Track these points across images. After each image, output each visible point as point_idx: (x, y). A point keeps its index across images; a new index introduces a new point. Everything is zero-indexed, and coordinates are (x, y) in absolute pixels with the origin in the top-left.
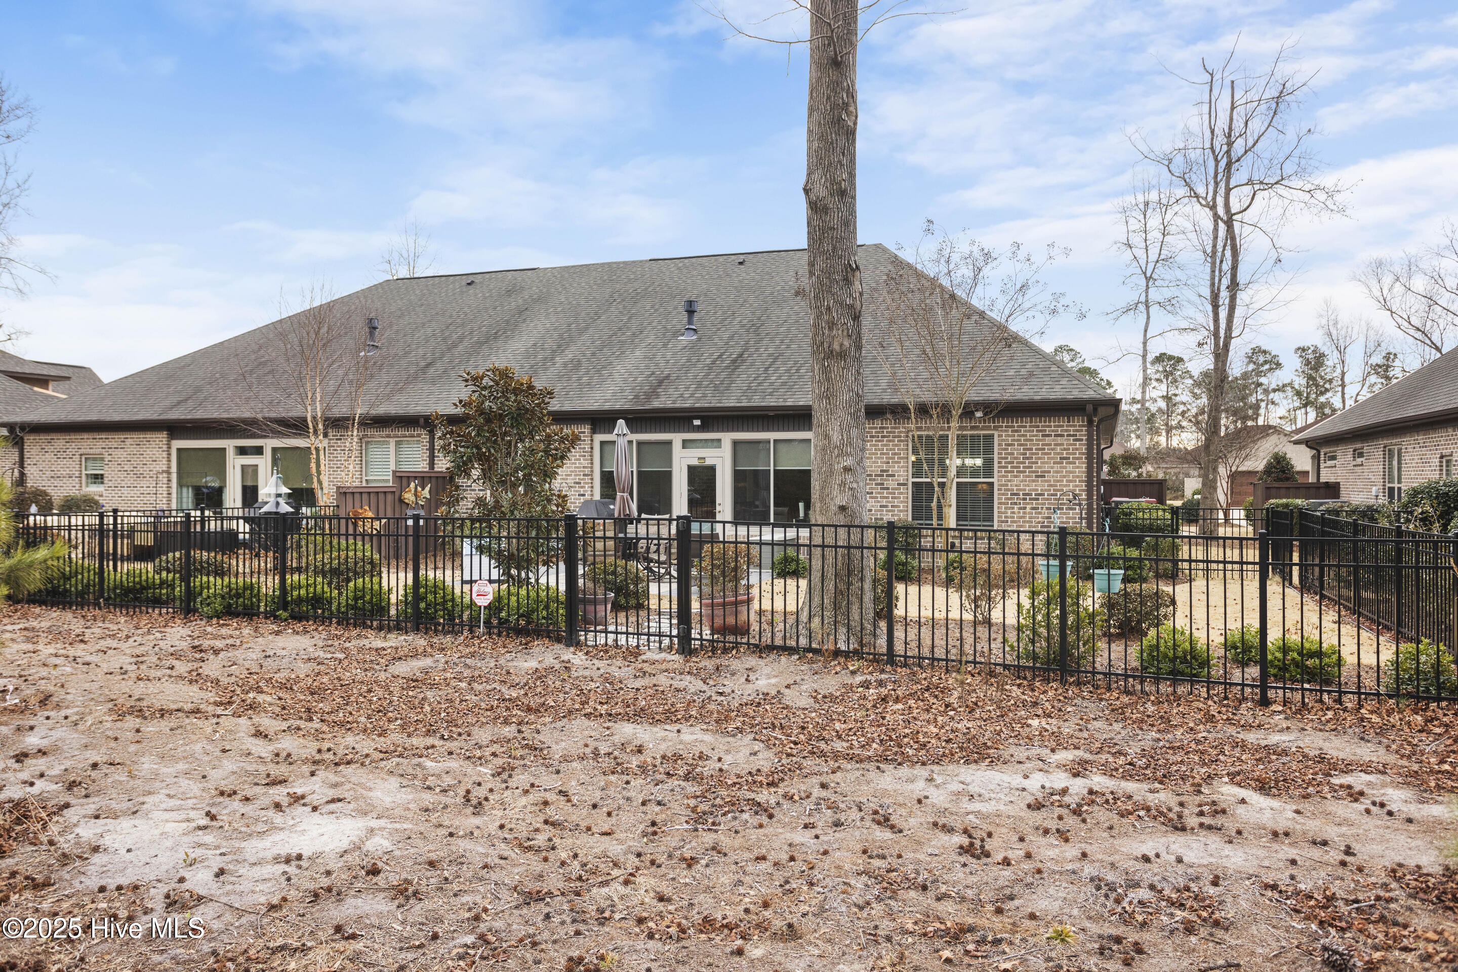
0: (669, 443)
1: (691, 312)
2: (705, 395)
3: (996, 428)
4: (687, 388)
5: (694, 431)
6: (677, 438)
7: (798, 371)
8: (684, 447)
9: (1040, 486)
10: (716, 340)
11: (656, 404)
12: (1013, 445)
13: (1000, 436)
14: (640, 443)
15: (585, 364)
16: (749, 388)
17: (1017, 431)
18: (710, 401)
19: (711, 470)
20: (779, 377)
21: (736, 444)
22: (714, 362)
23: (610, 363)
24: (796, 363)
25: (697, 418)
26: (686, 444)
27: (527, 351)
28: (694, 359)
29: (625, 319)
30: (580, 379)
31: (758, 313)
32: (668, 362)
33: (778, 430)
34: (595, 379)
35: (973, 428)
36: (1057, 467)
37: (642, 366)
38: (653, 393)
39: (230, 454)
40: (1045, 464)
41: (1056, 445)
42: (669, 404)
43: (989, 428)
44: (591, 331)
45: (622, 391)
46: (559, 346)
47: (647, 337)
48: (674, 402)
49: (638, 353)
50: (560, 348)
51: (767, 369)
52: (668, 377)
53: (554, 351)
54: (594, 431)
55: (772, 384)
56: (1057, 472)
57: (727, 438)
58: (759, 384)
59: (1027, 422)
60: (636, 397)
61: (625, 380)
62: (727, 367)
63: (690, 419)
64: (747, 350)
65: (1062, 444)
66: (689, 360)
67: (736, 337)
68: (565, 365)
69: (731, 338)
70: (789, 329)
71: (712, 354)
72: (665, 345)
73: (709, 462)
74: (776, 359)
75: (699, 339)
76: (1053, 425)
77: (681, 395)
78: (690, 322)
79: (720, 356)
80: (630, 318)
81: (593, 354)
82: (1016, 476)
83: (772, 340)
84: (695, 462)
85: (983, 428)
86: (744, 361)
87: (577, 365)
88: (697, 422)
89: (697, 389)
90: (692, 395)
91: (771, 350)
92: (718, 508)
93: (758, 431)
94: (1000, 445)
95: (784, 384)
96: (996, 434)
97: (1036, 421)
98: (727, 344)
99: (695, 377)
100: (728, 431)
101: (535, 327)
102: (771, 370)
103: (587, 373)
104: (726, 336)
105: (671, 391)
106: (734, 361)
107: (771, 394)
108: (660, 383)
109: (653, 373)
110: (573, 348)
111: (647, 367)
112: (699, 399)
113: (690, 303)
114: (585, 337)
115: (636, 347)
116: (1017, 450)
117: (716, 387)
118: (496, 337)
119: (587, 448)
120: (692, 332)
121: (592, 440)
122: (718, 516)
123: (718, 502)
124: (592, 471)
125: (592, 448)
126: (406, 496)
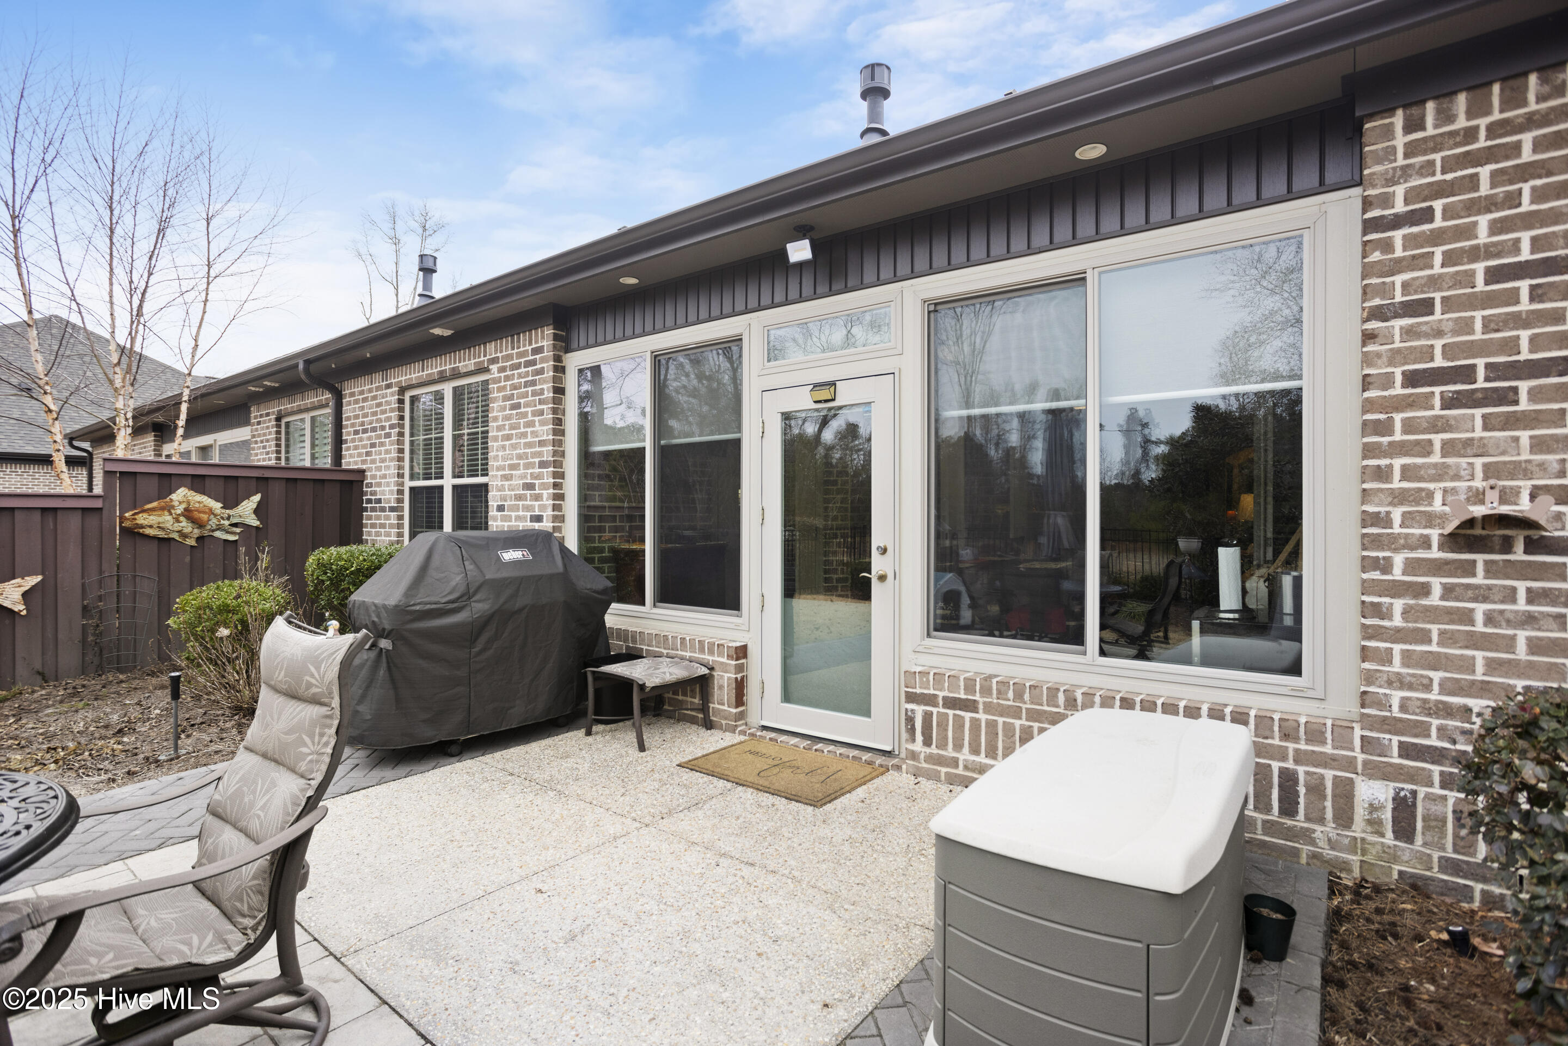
0: (732, 350)
1: (873, 92)
5: (800, 297)
6: (753, 329)
25: (801, 232)
33: (1123, 231)
54: (564, 343)
57: (910, 298)
73: (847, 397)
84: (802, 404)
88: (799, 251)
92: (878, 564)
93: (1030, 249)
100: (914, 273)
113: (872, 68)
119: (547, 389)
121: (560, 369)
122: (876, 587)
123: (878, 537)
124: (560, 454)
125: (559, 391)
126: (142, 519)
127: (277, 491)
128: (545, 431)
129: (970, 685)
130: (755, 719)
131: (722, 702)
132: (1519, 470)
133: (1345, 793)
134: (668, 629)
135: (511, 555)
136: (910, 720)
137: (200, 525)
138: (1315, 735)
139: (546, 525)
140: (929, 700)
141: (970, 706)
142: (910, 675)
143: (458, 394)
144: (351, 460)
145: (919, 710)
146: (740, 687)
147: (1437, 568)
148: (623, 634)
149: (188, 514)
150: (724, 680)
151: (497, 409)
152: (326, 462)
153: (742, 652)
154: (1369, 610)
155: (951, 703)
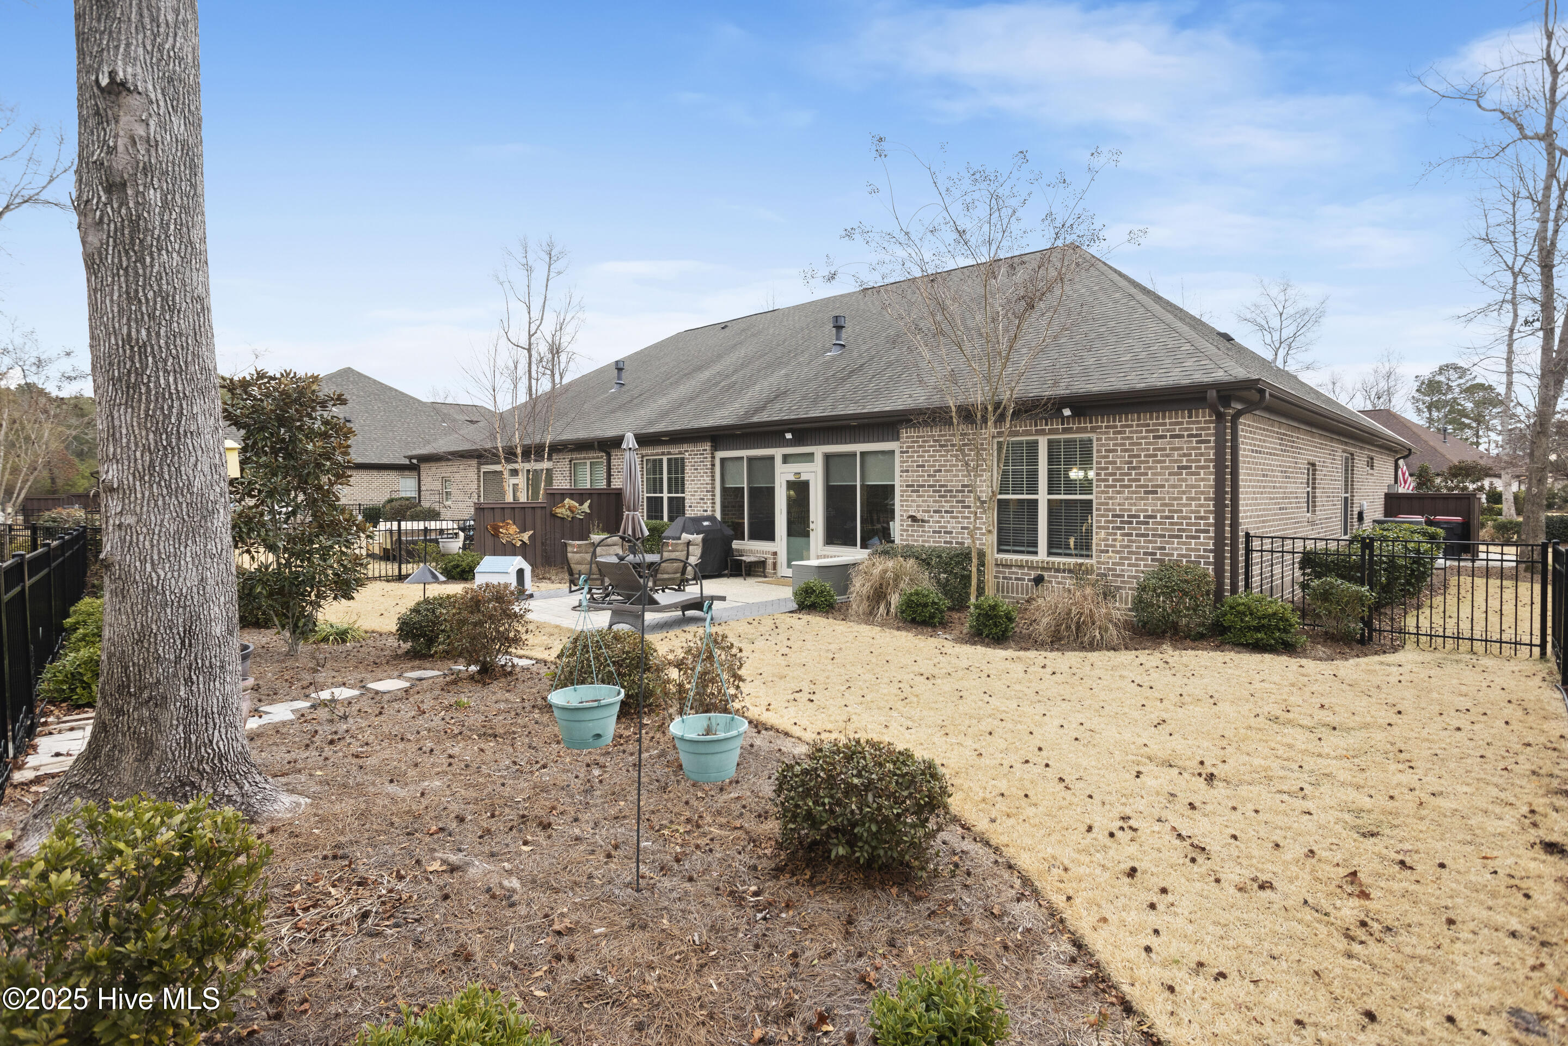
0: (771, 458)
1: (839, 328)
2: (799, 408)
3: (1093, 430)
4: (791, 402)
5: (789, 446)
6: (778, 453)
7: (900, 376)
8: (782, 462)
9: (1150, 505)
11: (755, 418)
12: (1116, 451)
13: (1099, 439)
14: (749, 460)
15: (737, 385)
17: (1120, 432)
18: (800, 412)
19: (806, 486)
20: (879, 383)
21: (828, 458)
22: (834, 374)
23: (755, 383)
25: (788, 431)
26: (786, 459)
27: (708, 378)
28: (821, 373)
29: (801, 342)
33: (864, 442)
34: (733, 398)
35: (1065, 431)
36: (1174, 479)
38: (762, 408)
39: (506, 474)
40: (1158, 475)
41: (1172, 449)
42: (764, 418)
43: (1084, 430)
44: (767, 356)
46: (734, 372)
47: (803, 356)
49: (783, 371)
51: (874, 377)
53: (727, 376)
54: (715, 448)
55: (865, 391)
56: (1174, 486)
57: (819, 451)
58: (855, 392)
59: (1133, 420)
60: (747, 412)
61: (751, 398)
63: (783, 433)
65: (1181, 449)
67: (873, 348)
68: (723, 387)
73: (804, 477)
76: (1168, 422)
77: (781, 409)
78: (837, 338)
81: (751, 376)
82: (1119, 492)
84: (793, 478)
85: (1079, 430)
86: (860, 371)
87: (731, 386)
88: (789, 436)
89: (799, 401)
90: (790, 408)
92: (812, 526)
93: (846, 443)
94: (1098, 451)
95: (877, 390)
96: (1094, 436)
97: (1146, 419)
99: (808, 389)
100: (820, 444)
101: (732, 357)
104: (866, 348)
105: (777, 405)
107: (857, 402)
108: (776, 397)
110: (742, 372)
111: (780, 383)
112: (791, 412)
113: (836, 318)
114: (758, 362)
116: (1120, 458)
119: (710, 465)
120: (838, 348)
121: (713, 458)
122: (811, 533)
124: (714, 488)
125: (713, 465)
126: (558, 510)
127: (595, 497)
128: (708, 480)
130: (779, 574)
131: (769, 569)
132: (920, 506)
134: (753, 548)
135: (706, 523)
137: (572, 512)
139: (709, 513)
142: (819, 556)
143: (669, 460)
144: (617, 483)
146: (775, 564)
147: (911, 526)
148: (738, 550)
149: (570, 509)
150: (770, 562)
151: (687, 469)
152: (602, 485)
153: (775, 554)
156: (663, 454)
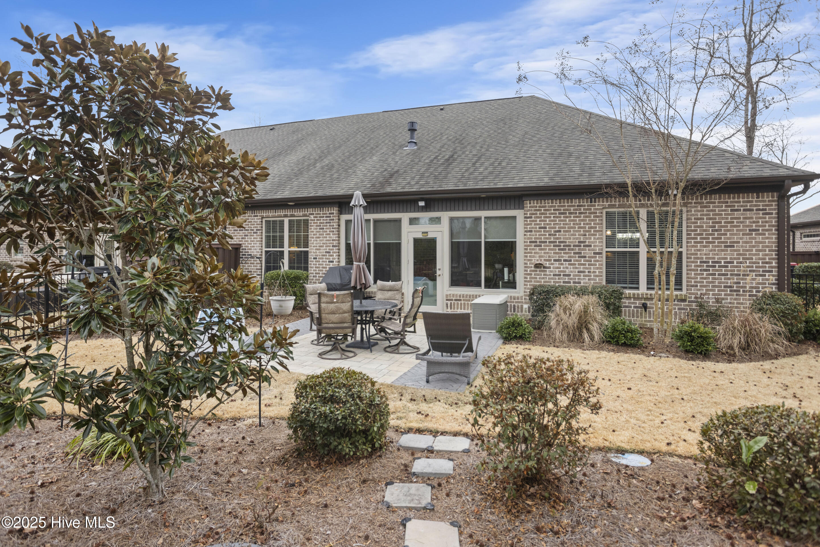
0: (398, 221)
1: (412, 130)
2: (427, 183)
3: (685, 204)
4: (413, 178)
5: (418, 211)
6: (405, 217)
7: (500, 164)
8: (410, 224)
9: (729, 255)
10: (431, 149)
11: (389, 189)
12: (702, 219)
13: (689, 211)
14: (376, 221)
15: (336, 166)
16: (463, 176)
17: (706, 207)
18: (432, 186)
19: (433, 242)
20: (486, 169)
21: (452, 219)
22: (432, 161)
23: (355, 165)
24: (497, 159)
25: (422, 200)
26: (413, 221)
27: (298, 161)
28: (416, 161)
29: (366, 140)
30: (332, 175)
31: (459, 133)
32: (397, 163)
33: (488, 209)
34: (343, 175)
36: (746, 238)
37: (378, 166)
38: (387, 182)
40: (735, 235)
41: (744, 218)
42: (399, 190)
44: (343, 148)
45: (363, 181)
46: (320, 157)
47: (381, 149)
48: (403, 188)
49: (375, 158)
50: (321, 158)
51: (474, 164)
52: (397, 172)
53: (316, 160)
54: (341, 212)
55: (481, 173)
56: (746, 242)
57: (445, 216)
58: (471, 174)
59: (716, 199)
60: (373, 185)
61: (365, 175)
62: (442, 164)
63: (416, 201)
64: (456, 153)
65: (752, 218)
66: (412, 161)
67: (446, 146)
68: (322, 168)
69: (443, 147)
70: (484, 141)
71: (430, 157)
72: (394, 153)
73: (430, 235)
74: (479, 158)
75: (419, 149)
76: (742, 201)
77: (409, 183)
78: (412, 138)
79: (436, 157)
80: (369, 140)
81: (343, 161)
82: (705, 247)
83: (474, 147)
84: (420, 236)
85: (673, 205)
86: (455, 160)
87: (331, 167)
88: (422, 204)
89: (421, 178)
90: (417, 183)
91: (474, 152)
92: (438, 273)
93: (471, 210)
94: (688, 219)
95: (491, 173)
96: (685, 209)
97: (725, 198)
98: (439, 150)
99: (418, 171)
100: (446, 210)
101: (306, 148)
102: (478, 165)
103: (337, 172)
104: (438, 146)
105: (400, 181)
106: (447, 160)
107: (482, 180)
108: (391, 176)
109: (386, 170)
110: (330, 157)
111: (382, 166)
112: (423, 185)
113: (412, 123)
114: (338, 151)
115: (373, 155)
116: (706, 224)
117: (436, 177)
118: (280, 154)
119: (335, 225)
120: (413, 144)
121: (338, 220)
122: (438, 278)
123: (438, 267)
124: (339, 243)
125: (338, 226)
128: (334, 237)
129: (460, 296)
132: (542, 257)
133: (522, 306)
136: (447, 305)
138: (518, 298)
140: (452, 300)
141: (460, 300)
142: (447, 295)
143: (292, 221)
145: (449, 302)
147: (533, 271)
151: (312, 229)
154: (526, 278)
155: (456, 300)
156: (286, 216)
